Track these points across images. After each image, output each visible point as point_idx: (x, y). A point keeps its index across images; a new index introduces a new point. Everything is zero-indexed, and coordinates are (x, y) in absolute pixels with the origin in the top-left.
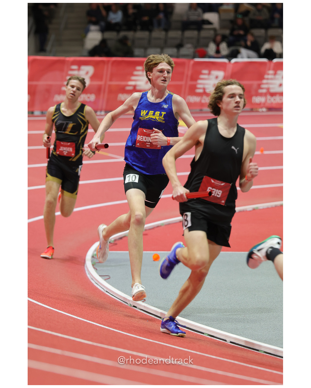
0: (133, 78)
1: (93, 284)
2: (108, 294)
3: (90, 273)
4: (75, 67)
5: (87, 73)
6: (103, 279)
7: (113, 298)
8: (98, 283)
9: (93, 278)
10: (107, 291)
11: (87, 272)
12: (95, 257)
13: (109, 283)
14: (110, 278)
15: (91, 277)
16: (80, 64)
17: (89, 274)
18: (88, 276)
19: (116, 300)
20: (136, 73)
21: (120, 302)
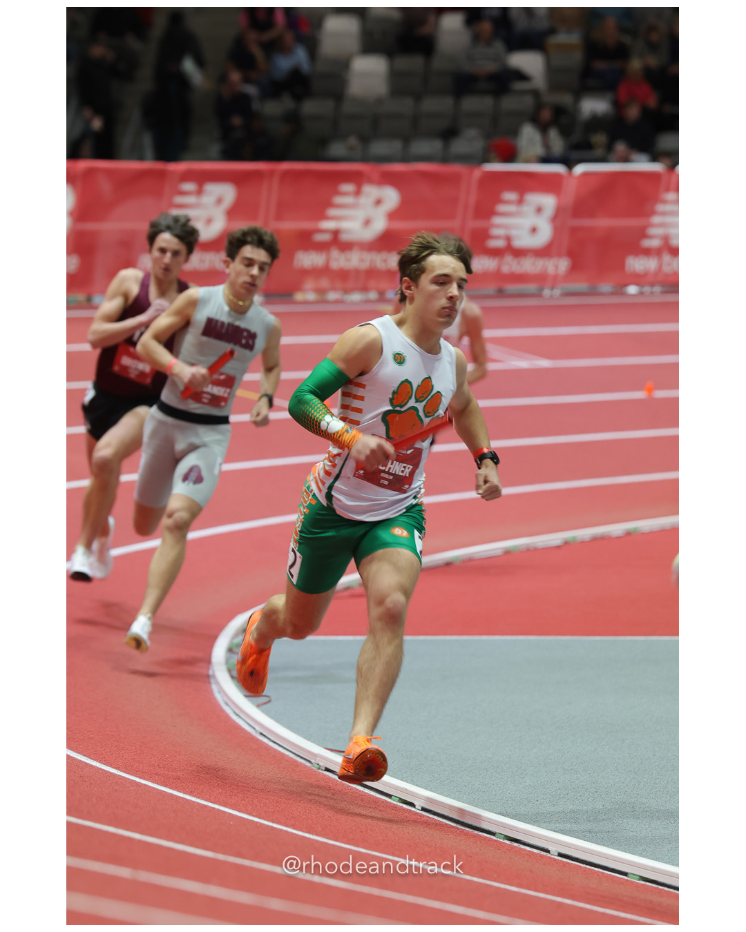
0: (332, 212)
1: (227, 716)
2: (265, 740)
3: (222, 691)
4: (189, 186)
5: (219, 201)
6: (253, 703)
7: (276, 750)
8: (240, 712)
9: (230, 702)
10: (261, 734)
11: (214, 688)
12: (235, 650)
13: (267, 713)
14: (269, 701)
15: (225, 699)
16: (202, 179)
17: (219, 692)
18: (218, 697)
19: (284, 755)
20: (338, 200)
21: (292, 758)
